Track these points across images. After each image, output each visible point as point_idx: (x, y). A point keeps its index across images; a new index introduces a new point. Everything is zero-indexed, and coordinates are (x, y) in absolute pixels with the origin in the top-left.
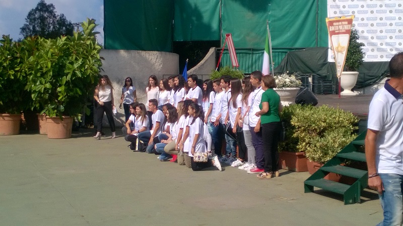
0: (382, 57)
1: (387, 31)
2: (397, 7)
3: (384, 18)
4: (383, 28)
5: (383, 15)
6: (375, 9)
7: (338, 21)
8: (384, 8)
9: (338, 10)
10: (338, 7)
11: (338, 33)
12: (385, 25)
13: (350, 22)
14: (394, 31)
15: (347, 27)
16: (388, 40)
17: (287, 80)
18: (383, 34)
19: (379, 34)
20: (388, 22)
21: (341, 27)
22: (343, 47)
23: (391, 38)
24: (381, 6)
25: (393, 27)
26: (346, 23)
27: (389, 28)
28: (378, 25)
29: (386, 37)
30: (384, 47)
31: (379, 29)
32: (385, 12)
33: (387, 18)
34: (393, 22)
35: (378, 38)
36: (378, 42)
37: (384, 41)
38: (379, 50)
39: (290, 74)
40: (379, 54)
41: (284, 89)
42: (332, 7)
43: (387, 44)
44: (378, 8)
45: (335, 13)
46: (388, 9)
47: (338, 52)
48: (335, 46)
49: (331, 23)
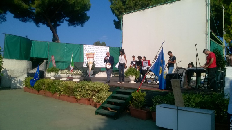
0: (99, 66)
2: (103, 52)
4: (100, 58)
5: (100, 54)
6: (97, 52)
7: (90, 54)
8: (100, 52)
9: (86, 51)
10: (87, 50)
11: (90, 58)
12: (100, 56)
13: (94, 54)
17: (78, 72)
19: (98, 59)
20: (101, 56)
21: (91, 56)
22: (91, 62)
24: (99, 51)
26: (92, 55)
28: (98, 56)
30: (100, 63)
31: (98, 58)
32: (100, 53)
33: (100, 55)
35: (98, 60)
36: (98, 61)
37: (100, 61)
38: (98, 64)
39: (79, 70)
40: (98, 65)
41: (77, 75)
44: (98, 52)
45: (86, 52)
46: (101, 52)
47: (90, 64)
48: (89, 62)
49: (87, 55)
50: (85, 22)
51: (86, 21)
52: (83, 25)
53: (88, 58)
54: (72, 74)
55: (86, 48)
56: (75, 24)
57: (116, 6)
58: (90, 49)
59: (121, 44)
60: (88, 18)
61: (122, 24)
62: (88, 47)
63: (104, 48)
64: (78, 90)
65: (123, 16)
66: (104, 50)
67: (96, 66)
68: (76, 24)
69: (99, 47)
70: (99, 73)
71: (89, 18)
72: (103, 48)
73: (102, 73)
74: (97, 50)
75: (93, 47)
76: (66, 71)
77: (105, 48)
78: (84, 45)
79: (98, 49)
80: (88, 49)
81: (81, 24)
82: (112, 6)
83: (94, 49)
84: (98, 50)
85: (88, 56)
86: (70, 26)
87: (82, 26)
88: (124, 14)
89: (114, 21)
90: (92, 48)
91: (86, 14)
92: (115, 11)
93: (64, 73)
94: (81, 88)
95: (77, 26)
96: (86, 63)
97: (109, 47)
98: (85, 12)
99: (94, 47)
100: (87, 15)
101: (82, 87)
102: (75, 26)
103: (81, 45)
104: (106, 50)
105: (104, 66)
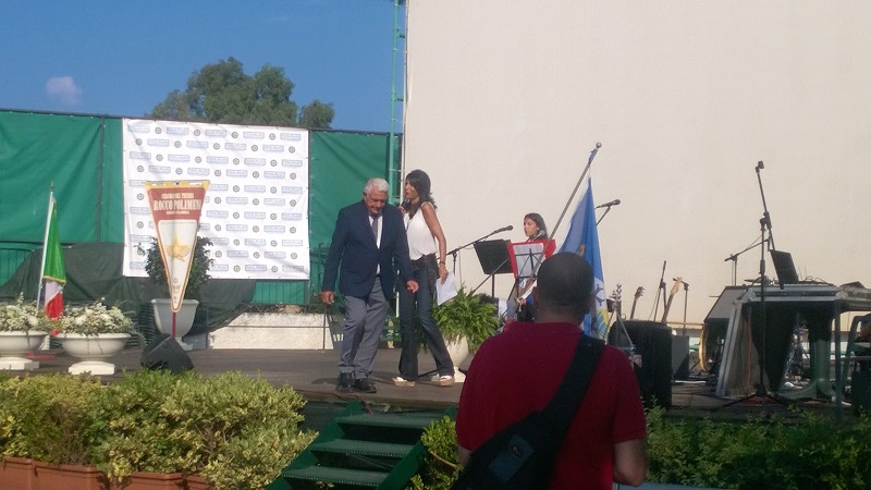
1: (248, 215)
2: (268, 167)
3: (242, 188)
4: (241, 209)
5: (240, 182)
10: (146, 156)
11: (173, 217)
12: (244, 201)
13: (199, 194)
14: (262, 216)
16: (250, 234)
18: (241, 221)
22: (184, 247)
23: (256, 229)
24: (236, 161)
25: (260, 208)
26: (191, 195)
27: (253, 208)
28: (230, 200)
29: (245, 228)
30: (242, 247)
32: (243, 174)
33: (247, 189)
34: (260, 197)
35: (229, 228)
37: (241, 236)
38: (231, 254)
42: (133, 155)
43: (247, 242)
47: (173, 256)
53: (160, 216)
58: (172, 150)
66: (270, 156)
67: (214, 273)
70: (238, 321)
72: (267, 141)
73: (256, 319)
74: (222, 152)
75: (191, 137)
77: (278, 141)
78: (126, 123)
80: (153, 151)
84: (231, 155)
90: (183, 140)
94: (130, 412)
96: (147, 246)
101: (137, 407)
103: (107, 117)
104: (287, 155)
105: (274, 270)
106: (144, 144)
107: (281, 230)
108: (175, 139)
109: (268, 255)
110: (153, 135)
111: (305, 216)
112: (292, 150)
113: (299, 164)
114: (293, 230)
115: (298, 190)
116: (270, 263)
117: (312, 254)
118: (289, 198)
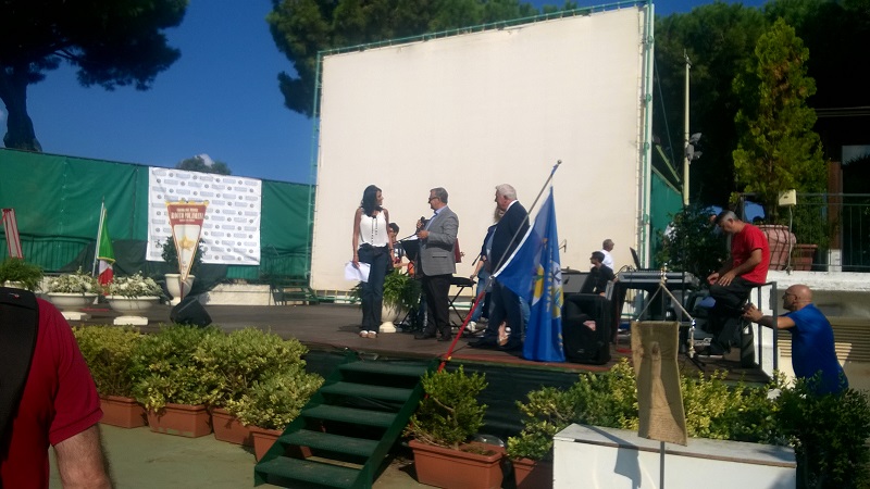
1: (224, 227)
2: (237, 200)
4: (220, 223)
5: (221, 207)
7: (185, 207)
8: (221, 198)
9: (162, 195)
10: (163, 190)
11: (184, 223)
13: (202, 209)
14: (233, 228)
15: (196, 216)
16: (225, 238)
17: (142, 284)
18: (220, 230)
19: (214, 229)
20: (226, 216)
21: (188, 215)
22: (190, 242)
23: (229, 235)
25: (231, 223)
27: (227, 223)
29: (222, 234)
30: (220, 246)
31: (215, 223)
34: (232, 217)
36: (214, 239)
37: (221, 239)
38: (214, 249)
39: (145, 276)
40: (214, 254)
41: (139, 298)
42: (154, 188)
43: (224, 243)
44: (214, 197)
46: (227, 200)
47: (183, 247)
48: (178, 239)
49: (173, 209)
50: (154, 74)
51: (162, 69)
52: (147, 83)
53: (174, 222)
54: (115, 293)
55: (158, 181)
56: (109, 77)
57: (295, 18)
58: (179, 187)
59: (315, 173)
60: (171, 56)
61: (319, 90)
62: (171, 175)
63: (240, 183)
64: (151, 367)
65: (322, 59)
66: (238, 194)
67: (205, 260)
68: (116, 76)
69: (218, 180)
70: (217, 288)
71: (173, 55)
72: (237, 185)
73: (227, 287)
74: (210, 190)
75: (191, 180)
76: (77, 279)
77: (243, 186)
78: (150, 169)
79: (214, 187)
80: (168, 187)
81: (134, 82)
82: (277, 17)
83: (198, 185)
84: (216, 192)
85: (175, 216)
86: (88, 84)
87: (141, 87)
88: (328, 54)
89: (283, 77)
90: (186, 182)
91: (162, 39)
92: (290, 38)
93: (72, 287)
94: (166, 358)
95: (117, 87)
96: (164, 242)
97: (264, 181)
98: (160, 31)
99: (195, 178)
100: (168, 44)
101: (172, 354)
102: (110, 88)
103: (139, 165)
104: (249, 194)
105: (239, 259)
106: (162, 182)
107: (244, 236)
108: (182, 180)
109: (236, 251)
110: (167, 177)
111: (258, 229)
112: (251, 191)
113: (255, 199)
114: (251, 237)
115: (254, 214)
116: (237, 255)
117: (262, 251)
118: (249, 218)
